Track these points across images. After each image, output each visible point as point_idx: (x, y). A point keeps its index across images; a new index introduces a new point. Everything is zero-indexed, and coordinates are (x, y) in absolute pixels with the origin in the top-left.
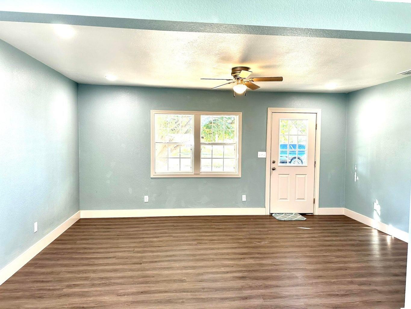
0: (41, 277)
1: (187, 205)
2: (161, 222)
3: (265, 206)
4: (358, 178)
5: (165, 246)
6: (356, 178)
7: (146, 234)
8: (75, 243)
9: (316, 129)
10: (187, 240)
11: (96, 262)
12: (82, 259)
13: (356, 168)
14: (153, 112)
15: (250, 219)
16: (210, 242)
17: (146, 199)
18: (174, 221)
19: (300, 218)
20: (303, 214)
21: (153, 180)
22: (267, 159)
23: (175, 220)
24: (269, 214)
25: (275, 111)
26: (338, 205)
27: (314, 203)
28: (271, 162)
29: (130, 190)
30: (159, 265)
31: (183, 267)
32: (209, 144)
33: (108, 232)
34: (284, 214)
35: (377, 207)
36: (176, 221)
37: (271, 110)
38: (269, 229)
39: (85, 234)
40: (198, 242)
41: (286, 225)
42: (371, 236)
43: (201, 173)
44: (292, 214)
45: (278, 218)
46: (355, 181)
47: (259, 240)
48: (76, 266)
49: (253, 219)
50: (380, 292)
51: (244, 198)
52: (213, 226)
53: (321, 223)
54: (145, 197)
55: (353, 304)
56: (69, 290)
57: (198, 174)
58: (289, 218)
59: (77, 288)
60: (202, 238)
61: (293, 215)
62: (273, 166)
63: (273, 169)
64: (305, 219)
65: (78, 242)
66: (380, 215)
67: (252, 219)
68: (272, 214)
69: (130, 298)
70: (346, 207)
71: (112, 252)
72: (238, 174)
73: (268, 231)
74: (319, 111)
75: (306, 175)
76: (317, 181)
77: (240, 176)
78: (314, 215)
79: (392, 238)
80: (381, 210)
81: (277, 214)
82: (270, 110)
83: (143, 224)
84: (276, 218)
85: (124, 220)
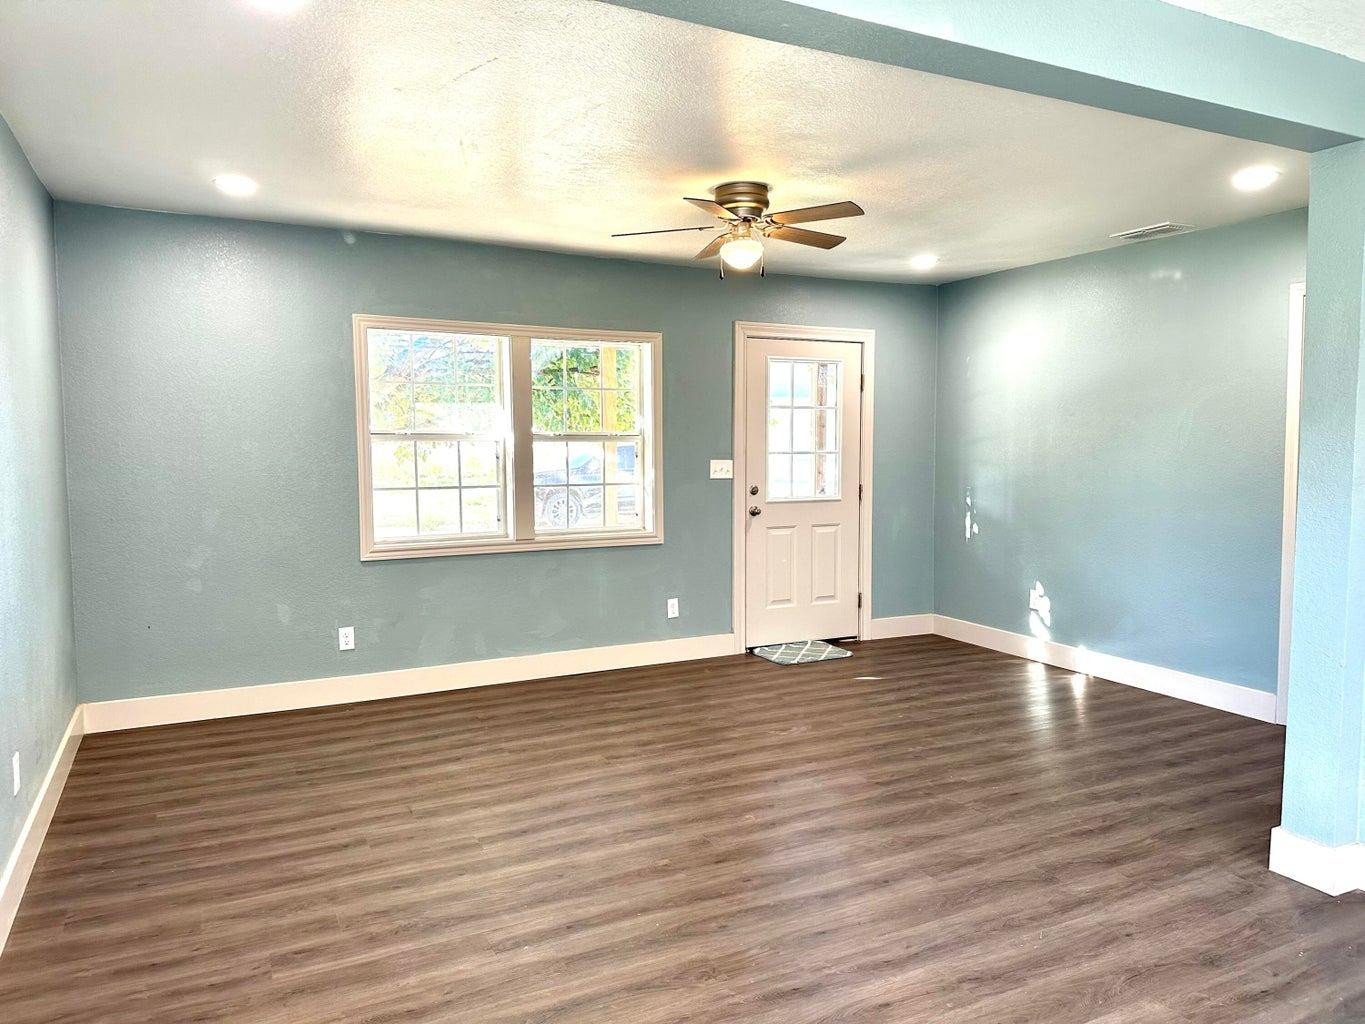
0: (132, 955)
1: (495, 649)
2: (422, 713)
3: (732, 629)
4: (976, 529)
5: (505, 783)
6: (971, 528)
7: (404, 755)
8: (152, 821)
9: (862, 389)
10: (565, 756)
11: (308, 867)
12: (238, 866)
13: (968, 501)
14: (362, 323)
15: (701, 670)
16: (645, 751)
17: (347, 638)
18: (467, 706)
19: (830, 651)
20: (834, 642)
21: (368, 569)
22: (735, 481)
23: (470, 701)
24: (744, 651)
25: (755, 334)
26: (917, 608)
27: (859, 606)
28: (749, 493)
29: (284, 613)
30: (545, 840)
31: (626, 832)
32: (558, 438)
33: (250, 765)
34: (784, 646)
35: (1040, 601)
36: (471, 705)
37: (747, 329)
38: (782, 691)
39: (156, 785)
40: (608, 754)
41: (813, 676)
42: (1025, 682)
43: (538, 535)
44: (805, 643)
45: (776, 656)
46: (968, 535)
47: (781, 726)
48: (241, 892)
49: (710, 668)
50: (1174, 808)
51: (673, 608)
52: (613, 705)
53: (895, 660)
54: (342, 631)
55: (1140, 845)
56: (296, 971)
57: (531, 541)
58: (804, 655)
59: (321, 959)
60: (610, 741)
61: (809, 644)
62: (754, 502)
63: (754, 514)
64: (849, 654)
65: (160, 815)
66: (1048, 624)
67: (707, 671)
68: (751, 649)
69: (547, 951)
70: (937, 610)
71: (334, 829)
72: (654, 534)
73: (779, 697)
74: (869, 336)
75: (837, 525)
76: (866, 543)
77: (660, 540)
78: (859, 643)
79: (1088, 679)
80: (1051, 611)
81: (766, 648)
82: (742, 329)
83: (359, 727)
84: (773, 659)
85: (274, 721)
